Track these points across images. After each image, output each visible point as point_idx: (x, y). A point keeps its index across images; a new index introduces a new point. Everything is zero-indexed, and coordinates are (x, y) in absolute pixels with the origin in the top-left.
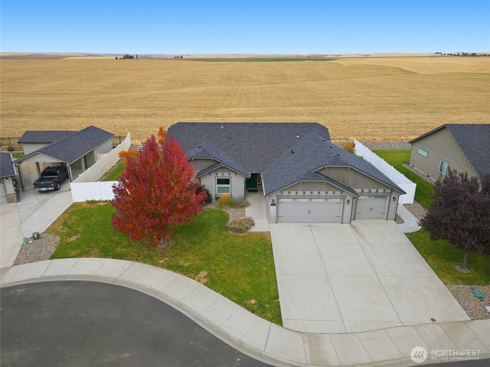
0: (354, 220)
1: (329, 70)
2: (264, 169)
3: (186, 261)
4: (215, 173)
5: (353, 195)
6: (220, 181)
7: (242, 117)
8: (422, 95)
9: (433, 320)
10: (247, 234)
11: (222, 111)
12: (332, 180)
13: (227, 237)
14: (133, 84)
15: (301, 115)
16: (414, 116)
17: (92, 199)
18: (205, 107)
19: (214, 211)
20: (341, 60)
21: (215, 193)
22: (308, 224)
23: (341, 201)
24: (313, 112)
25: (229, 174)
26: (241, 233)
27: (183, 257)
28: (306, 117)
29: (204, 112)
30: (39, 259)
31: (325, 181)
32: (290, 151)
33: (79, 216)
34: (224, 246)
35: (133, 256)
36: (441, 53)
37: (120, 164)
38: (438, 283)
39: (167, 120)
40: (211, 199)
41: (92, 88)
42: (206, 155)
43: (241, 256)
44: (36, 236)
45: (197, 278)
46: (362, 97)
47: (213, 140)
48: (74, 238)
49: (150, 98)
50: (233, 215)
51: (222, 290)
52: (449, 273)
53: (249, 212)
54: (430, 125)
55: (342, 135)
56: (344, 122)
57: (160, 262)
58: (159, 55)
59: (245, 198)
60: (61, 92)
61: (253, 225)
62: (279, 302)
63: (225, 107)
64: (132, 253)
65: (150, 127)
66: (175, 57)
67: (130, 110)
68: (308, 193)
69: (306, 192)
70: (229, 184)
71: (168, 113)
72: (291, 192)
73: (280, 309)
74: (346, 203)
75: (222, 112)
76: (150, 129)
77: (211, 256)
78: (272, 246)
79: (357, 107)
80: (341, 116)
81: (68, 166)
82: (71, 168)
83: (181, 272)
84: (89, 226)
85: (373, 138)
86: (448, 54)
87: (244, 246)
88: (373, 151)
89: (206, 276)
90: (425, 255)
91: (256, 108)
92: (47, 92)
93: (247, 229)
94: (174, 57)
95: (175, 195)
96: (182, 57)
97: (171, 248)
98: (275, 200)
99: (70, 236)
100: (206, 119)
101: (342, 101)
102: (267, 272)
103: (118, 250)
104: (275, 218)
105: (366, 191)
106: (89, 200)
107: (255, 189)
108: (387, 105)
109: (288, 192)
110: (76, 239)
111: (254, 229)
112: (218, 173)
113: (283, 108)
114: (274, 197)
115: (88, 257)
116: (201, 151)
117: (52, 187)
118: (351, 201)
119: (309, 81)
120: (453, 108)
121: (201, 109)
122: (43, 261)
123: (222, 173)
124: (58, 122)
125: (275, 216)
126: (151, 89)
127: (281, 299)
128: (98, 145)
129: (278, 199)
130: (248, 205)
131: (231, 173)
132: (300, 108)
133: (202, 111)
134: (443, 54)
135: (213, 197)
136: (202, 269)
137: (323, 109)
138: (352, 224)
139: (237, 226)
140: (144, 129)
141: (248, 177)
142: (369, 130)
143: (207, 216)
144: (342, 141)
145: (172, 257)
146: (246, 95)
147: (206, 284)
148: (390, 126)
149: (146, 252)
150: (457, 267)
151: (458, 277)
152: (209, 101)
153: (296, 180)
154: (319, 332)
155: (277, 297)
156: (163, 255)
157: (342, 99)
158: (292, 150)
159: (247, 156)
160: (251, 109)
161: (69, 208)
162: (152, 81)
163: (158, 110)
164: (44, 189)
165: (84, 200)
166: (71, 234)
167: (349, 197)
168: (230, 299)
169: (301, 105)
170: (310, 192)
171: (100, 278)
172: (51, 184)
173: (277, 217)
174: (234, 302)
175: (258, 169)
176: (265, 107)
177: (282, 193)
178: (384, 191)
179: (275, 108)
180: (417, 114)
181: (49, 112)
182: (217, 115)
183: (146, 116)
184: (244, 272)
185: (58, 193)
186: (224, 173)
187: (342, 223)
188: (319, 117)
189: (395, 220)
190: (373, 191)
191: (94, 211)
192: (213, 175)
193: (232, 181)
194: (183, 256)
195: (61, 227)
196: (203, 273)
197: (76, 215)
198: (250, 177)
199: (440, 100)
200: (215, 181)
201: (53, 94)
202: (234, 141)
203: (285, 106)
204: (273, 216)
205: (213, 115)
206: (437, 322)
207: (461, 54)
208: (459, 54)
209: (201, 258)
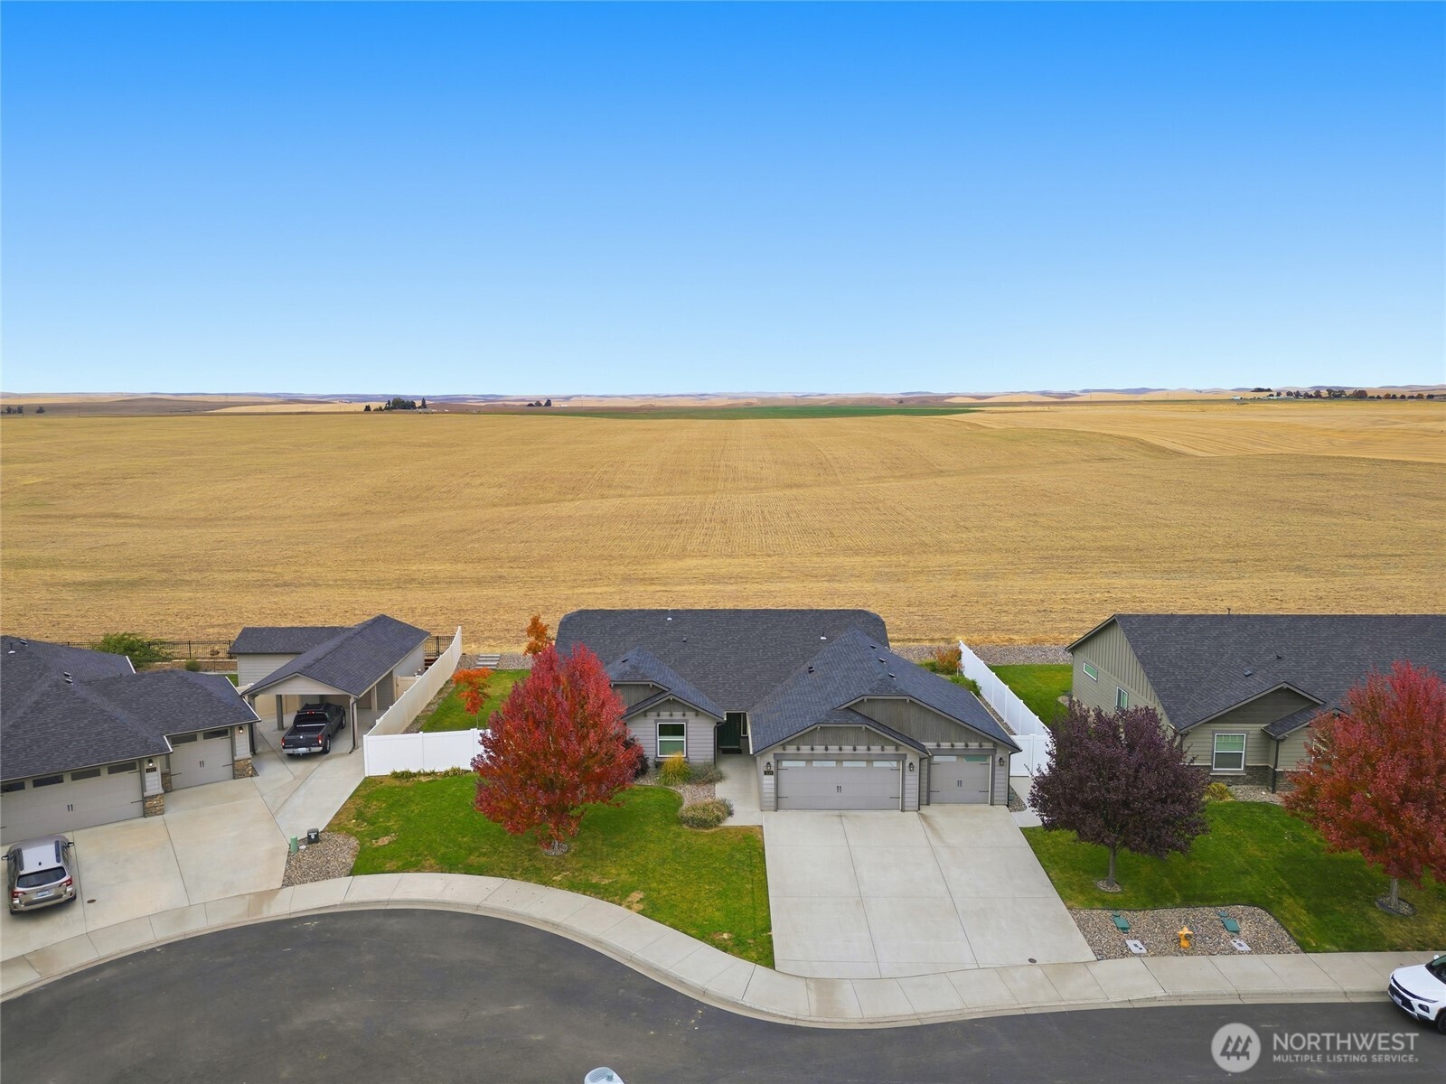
0: (928, 804)
1: (948, 445)
2: (753, 705)
3: (604, 876)
4: (655, 713)
5: (919, 754)
6: (664, 730)
7: (712, 583)
8: (1166, 526)
9: (1032, 961)
10: (717, 829)
11: (665, 567)
12: (880, 725)
13: (679, 835)
14: (429, 489)
15: (853, 579)
16: (1125, 583)
17: (404, 770)
18: (621, 556)
19: (651, 789)
20: (986, 411)
21: (654, 753)
22: (837, 812)
23: (898, 764)
24: (887, 570)
25: (684, 715)
26: (707, 828)
27: (598, 870)
28: (866, 585)
29: (621, 570)
30: (328, 875)
31: (864, 726)
32: (805, 668)
33: (385, 801)
34: (674, 851)
35: (503, 869)
36: (1269, 390)
37: (444, 699)
39: (533, 592)
40: (647, 767)
41: (319, 501)
42: (639, 677)
43: (705, 866)
44: (313, 837)
45: (625, 904)
46: (1016, 530)
47: (651, 647)
48: (384, 841)
49: (479, 531)
50: (691, 797)
51: (672, 920)
52: (1081, 892)
53: (721, 791)
54: (1152, 604)
55: (941, 630)
56: (953, 596)
57: (554, 878)
58: (485, 398)
59: (715, 764)
60: (238, 514)
61: (730, 814)
62: (770, 936)
63: (672, 556)
64: (501, 865)
65: (495, 611)
66: (530, 405)
67: (438, 568)
68: (834, 749)
69: (829, 747)
70: (682, 734)
71: (534, 575)
72: (802, 747)
73: (772, 946)
74: (907, 769)
75: (664, 572)
76: (496, 617)
77: (650, 866)
78: (764, 850)
79: (995, 556)
80: (950, 583)
81: (352, 701)
82: (357, 708)
83: (596, 894)
84: (408, 820)
85: (1007, 637)
86: (1289, 394)
87: (711, 849)
88: (992, 668)
89: (641, 900)
91: (747, 560)
92: (202, 515)
93: (719, 820)
94: (528, 403)
95: (590, 748)
96: (548, 403)
97: (574, 855)
98: (773, 764)
99: (376, 837)
100: (627, 589)
101: (962, 542)
102: (753, 892)
103: (473, 859)
104: (773, 800)
105: (945, 745)
106: (398, 771)
107: (737, 747)
108: (1071, 553)
109: (795, 747)
110: (390, 843)
111: (730, 822)
112: (661, 713)
113: (815, 559)
114: (771, 760)
115: (417, 871)
116: (628, 668)
117: (319, 746)
118: (916, 764)
119: (892, 477)
120: (1228, 561)
121: (612, 563)
122: (336, 879)
123: (669, 713)
124: (273, 599)
125: (773, 795)
126: (474, 503)
127: (773, 933)
128: (402, 657)
129: (778, 762)
130: (720, 778)
131: (687, 713)
132: (857, 560)
133: (615, 569)
134: (1275, 394)
135: (650, 762)
136: (633, 889)
137: (911, 564)
138: (921, 812)
139: (699, 814)
140: (482, 616)
141: (721, 720)
142: (1005, 619)
143: (639, 800)
144: (936, 644)
145: (577, 870)
146: (724, 522)
147: (641, 912)
148: (1058, 607)
149: (527, 864)
150: (1101, 885)
151: (1097, 899)
152: (631, 538)
153: (809, 725)
154: (836, 977)
155: (768, 929)
156: (560, 868)
157: (964, 536)
158: (809, 666)
159: (721, 679)
160: (736, 561)
161: (359, 787)
162: (478, 481)
163: (508, 565)
164: (303, 750)
165: (388, 773)
166: (377, 833)
167: (912, 758)
169: (857, 552)
170: (837, 747)
172: (318, 739)
173: (777, 798)
174: (693, 937)
175: (740, 705)
176: (769, 556)
177: (784, 750)
178: (981, 746)
179: (794, 560)
180: (1134, 578)
181: (241, 575)
182: (653, 579)
183: (479, 582)
184: (711, 891)
185: (329, 759)
186: (674, 713)
187: (903, 810)
188: (898, 585)
189: (1008, 806)
190: (959, 745)
191: (412, 793)
192: (652, 716)
193: (689, 729)
194: (596, 868)
195: (354, 821)
196: (636, 896)
197: (378, 800)
198: (725, 719)
199: (1206, 540)
200: (654, 729)
201: (219, 519)
202: (694, 647)
203: (818, 554)
204: (768, 795)
205: (642, 580)
206: (1037, 963)
207: (1324, 393)
208: (1318, 392)
209: (632, 870)
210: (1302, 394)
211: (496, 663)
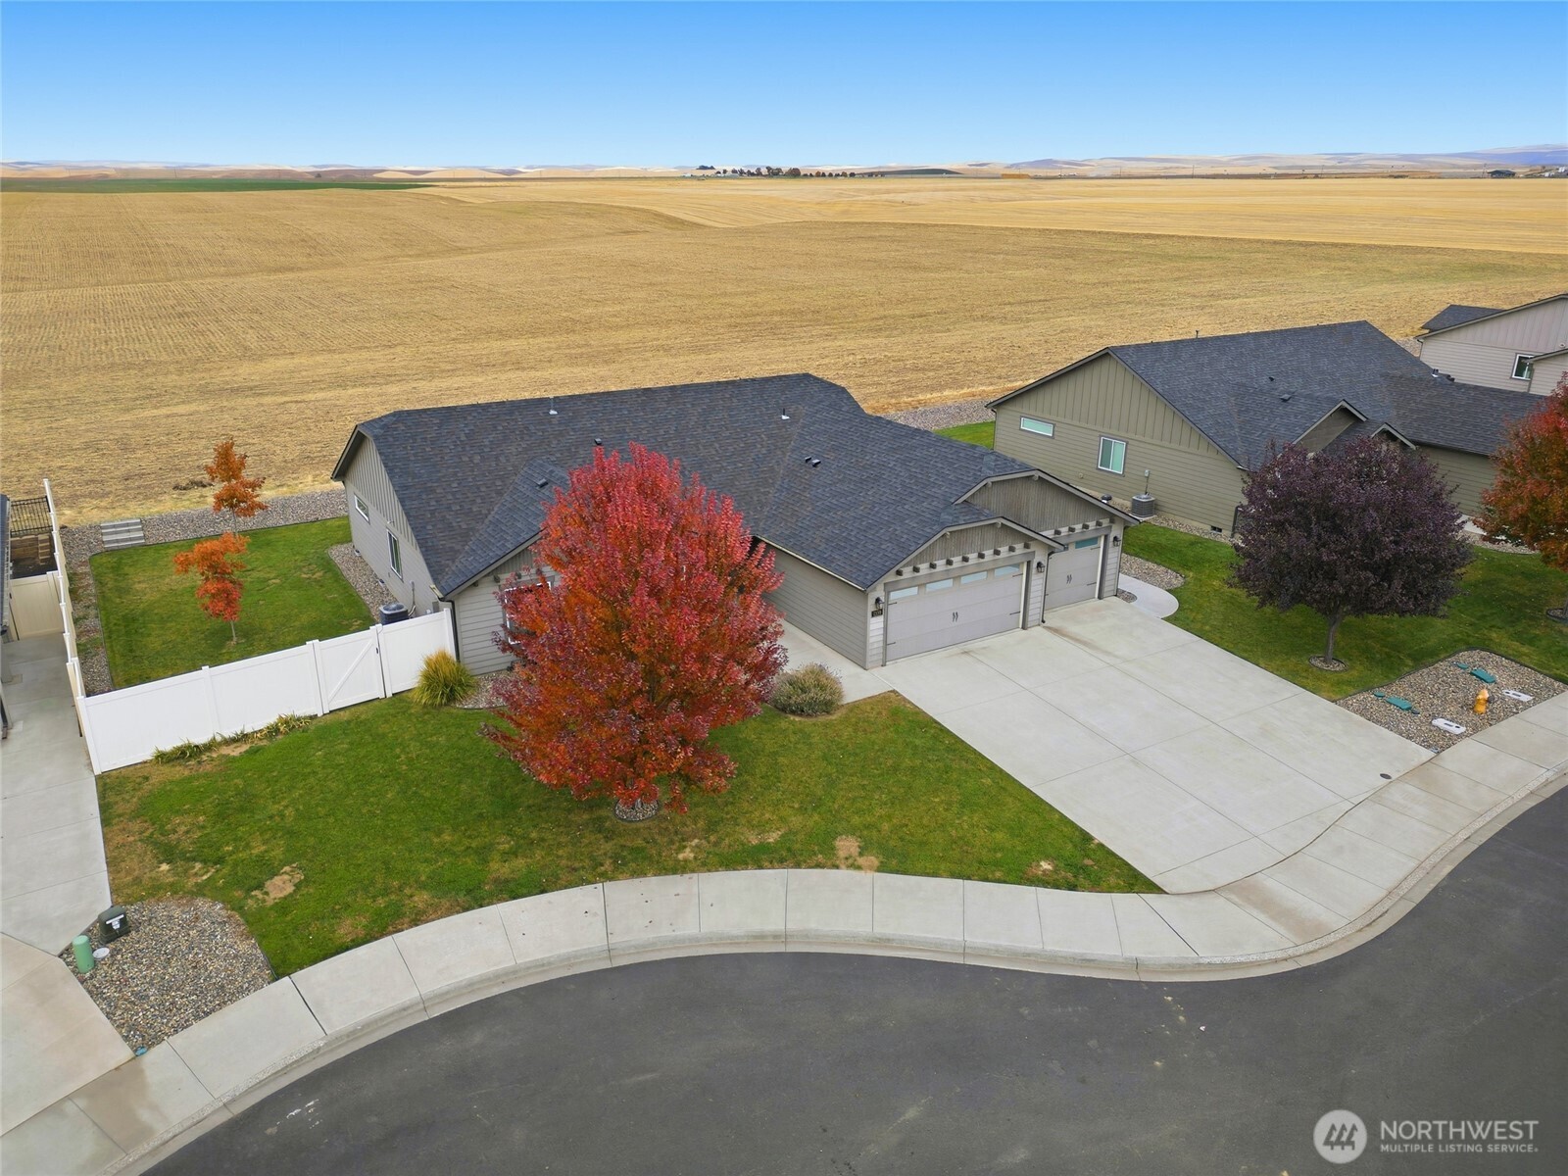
2: (756, 523)
3: (762, 827)
5: (1051, 548)
7: (356, 386)
9: (1385, 776)
11: (247, 371)
18: (151, 363)
20: (444, 187)
22: (956, 649)
23: (1023, 568)
26: (830, 713)
27: (742, 822)
31: (999, 521)
35: (575, 870)
36: (712, 168)
38: (1320, 705)
44: (116, 925)
45: (842, 862)
47: (553, 458)
48: (280, 886)
51: (944, 866)
52: (1318, 679)
57: (681, 857)
62: (1102, 845)
68: (956, 561)
69: (952, 560)
72: (920, 567)
73: (1122, 859)
74: (1034, 571)
77: (818, 792)
78: (939, 723)
86: (734, 171)
90: (1246, 655)
93: (827, 696)
97: (676, 809)
98: (882, 599)
99: (253, 883)
103: (499, 868)
104: (881, 650)
105: (1064, 531)
109: (914, 568)
110: (298, 886)
111: (849, 696)
114: (880, 591)
115: (418, 922)
118: (1044, 563)
119: (406, 256)
121: (148, 372)
122: (258, 994)
125: (881, 644)
129: (887, 594)
133: (166, 380)
134: (722, 172)
136: (831, 835)
138: (1048, 624)
145: (707, 832)
147: (883, 868)
149: (607, 846)
150: (1319, 664)
151: (1340, 682)
152: (135, 339)
154: (1241, 876)
155: (1086, 838)
156: (674, 836)
165: (147, 755)
167: (1040, 555)
168: (986, 880)
170: (961, 557)
171: (550, 963)
173: (886, 645)
174: (1005, 882)
177: (898, 575)
178: (1098, 525)
184: (949, 805)
187: (1024, 628)
189: (1117, 596)
190: (1078, 528)
195: (165, 866)
204: (876, 646)
206: (1394, 778)
207: (764, 171)
208: (759, 169)
209: (796, 806)
210: (746, 171)
211: (141, 534)
